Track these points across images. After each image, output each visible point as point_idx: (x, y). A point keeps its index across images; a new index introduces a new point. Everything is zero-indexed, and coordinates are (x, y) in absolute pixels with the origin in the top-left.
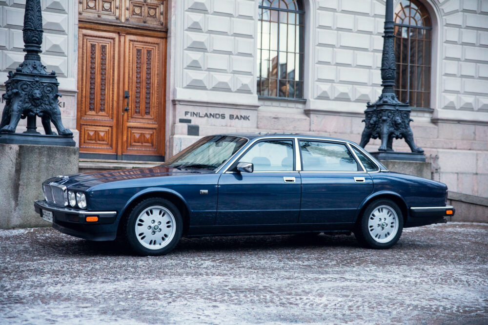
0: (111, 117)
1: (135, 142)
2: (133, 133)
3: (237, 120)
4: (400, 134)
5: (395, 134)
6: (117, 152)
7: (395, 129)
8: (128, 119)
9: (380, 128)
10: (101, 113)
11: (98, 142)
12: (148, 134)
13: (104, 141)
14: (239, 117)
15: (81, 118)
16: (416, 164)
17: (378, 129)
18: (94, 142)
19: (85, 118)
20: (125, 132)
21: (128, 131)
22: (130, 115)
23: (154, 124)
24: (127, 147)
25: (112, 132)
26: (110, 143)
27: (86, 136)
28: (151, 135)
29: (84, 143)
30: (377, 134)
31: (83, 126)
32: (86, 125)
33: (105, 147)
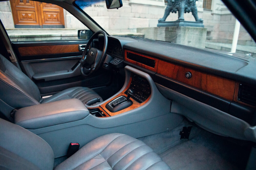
0: (33, 6)
1: (49, 19)
2: (47, 14)
3: (98, 7)
4: (191, 9)
5: (188, 9)
6: (39, 24)
7: (188, 6)
8: (43, 7)
9: (179, 5)
10: (27, 4)
11: (29, 19)
12: (55, 15)
13: (31, 18)
14: (99, 6)
15: (16, 7)
16: (200, 29)
17: (178, 6)
18: (26, 19)
19: (18, 6)
20: (42, 14)
21: (44, 13)
22: (44, 5)
23: (58, 10)
24: (45, 21)
25: (35, 14)
26: (35, 19)
27: (21, 16)
28: (57, 15)
29: (21, 20)
30: (176, 9)
31: (18, 11)
32: (19, 10)
33: (33, 22)
